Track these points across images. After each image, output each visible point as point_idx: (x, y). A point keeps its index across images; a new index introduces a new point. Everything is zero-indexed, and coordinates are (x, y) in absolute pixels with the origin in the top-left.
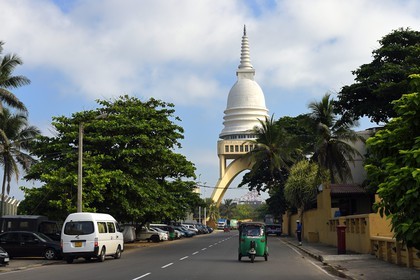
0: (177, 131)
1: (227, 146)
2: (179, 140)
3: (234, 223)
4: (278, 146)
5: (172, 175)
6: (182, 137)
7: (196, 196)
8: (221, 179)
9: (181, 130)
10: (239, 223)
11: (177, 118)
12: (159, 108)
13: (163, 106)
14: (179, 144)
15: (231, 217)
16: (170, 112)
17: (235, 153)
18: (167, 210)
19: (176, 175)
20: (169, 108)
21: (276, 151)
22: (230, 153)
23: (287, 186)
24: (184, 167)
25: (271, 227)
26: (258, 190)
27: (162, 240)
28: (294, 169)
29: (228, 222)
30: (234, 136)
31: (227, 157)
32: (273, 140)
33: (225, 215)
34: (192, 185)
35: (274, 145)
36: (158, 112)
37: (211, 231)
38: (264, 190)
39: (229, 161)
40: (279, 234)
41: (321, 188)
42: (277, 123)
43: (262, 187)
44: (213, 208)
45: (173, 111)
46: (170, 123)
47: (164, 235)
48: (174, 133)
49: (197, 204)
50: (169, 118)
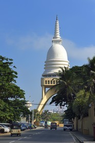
0: (14, 74)
1: (46, 81)
2: (15, 79)
3: (49, 123)
4: (71, 82)
5: (12, 97)
6: (17, 77)
7: (26, 108)
8: (42, 99)
9: (16, 73)
10: (51, 123)
11: (14, 67)
12: (5, 61)
13: (7, 60)
14: (15, 81)
15: (48, 120)
16: (11, 63)
17: (50, 84)
18: (9, 116)
19: (14, 97)
20: (10, 61)
21: (70, 85)
22: (47, 84)
23: (74, 104)
24: (19, 92)
25: (67, 126)
26: (61, 105)
27: (6, 132)
28: (78, 95)
29: (46, 123)
30: (50, 76)
31: (46, 87)
32: (68, 79)
33: (44, 119)
34: (24, 102)
35: (69, 81)
36: (4, 63)
37: (35, 128)
38: (64, 106)
39: (47, 89)
40: (71, 130)
41: (90, 106)
42: (71, 69)
43: (63, 104)
44: (38, 115)
45: (12, 63)
46: (10, 69)
47: (7, 129)
48: (12, 75)
49: (27, 113)
50: (10, 67)
